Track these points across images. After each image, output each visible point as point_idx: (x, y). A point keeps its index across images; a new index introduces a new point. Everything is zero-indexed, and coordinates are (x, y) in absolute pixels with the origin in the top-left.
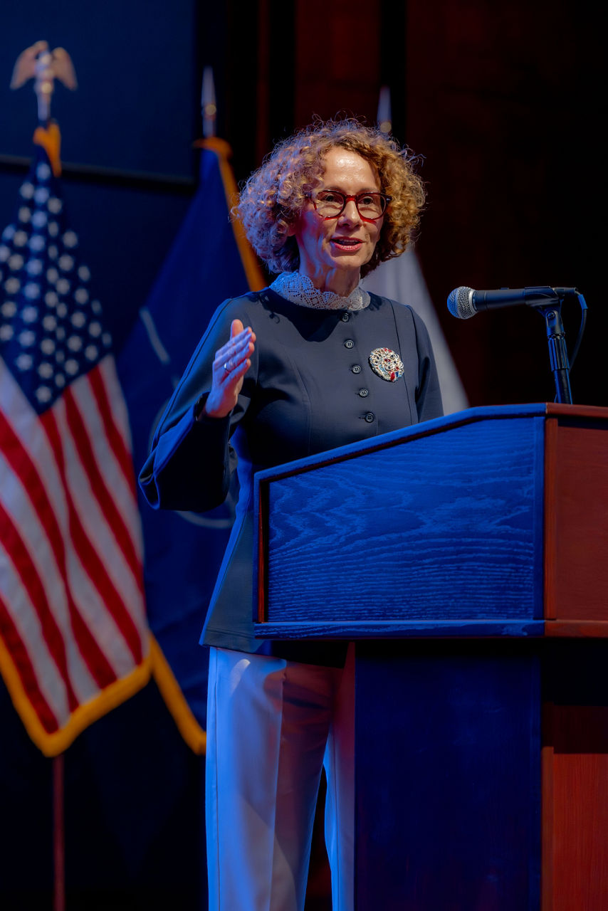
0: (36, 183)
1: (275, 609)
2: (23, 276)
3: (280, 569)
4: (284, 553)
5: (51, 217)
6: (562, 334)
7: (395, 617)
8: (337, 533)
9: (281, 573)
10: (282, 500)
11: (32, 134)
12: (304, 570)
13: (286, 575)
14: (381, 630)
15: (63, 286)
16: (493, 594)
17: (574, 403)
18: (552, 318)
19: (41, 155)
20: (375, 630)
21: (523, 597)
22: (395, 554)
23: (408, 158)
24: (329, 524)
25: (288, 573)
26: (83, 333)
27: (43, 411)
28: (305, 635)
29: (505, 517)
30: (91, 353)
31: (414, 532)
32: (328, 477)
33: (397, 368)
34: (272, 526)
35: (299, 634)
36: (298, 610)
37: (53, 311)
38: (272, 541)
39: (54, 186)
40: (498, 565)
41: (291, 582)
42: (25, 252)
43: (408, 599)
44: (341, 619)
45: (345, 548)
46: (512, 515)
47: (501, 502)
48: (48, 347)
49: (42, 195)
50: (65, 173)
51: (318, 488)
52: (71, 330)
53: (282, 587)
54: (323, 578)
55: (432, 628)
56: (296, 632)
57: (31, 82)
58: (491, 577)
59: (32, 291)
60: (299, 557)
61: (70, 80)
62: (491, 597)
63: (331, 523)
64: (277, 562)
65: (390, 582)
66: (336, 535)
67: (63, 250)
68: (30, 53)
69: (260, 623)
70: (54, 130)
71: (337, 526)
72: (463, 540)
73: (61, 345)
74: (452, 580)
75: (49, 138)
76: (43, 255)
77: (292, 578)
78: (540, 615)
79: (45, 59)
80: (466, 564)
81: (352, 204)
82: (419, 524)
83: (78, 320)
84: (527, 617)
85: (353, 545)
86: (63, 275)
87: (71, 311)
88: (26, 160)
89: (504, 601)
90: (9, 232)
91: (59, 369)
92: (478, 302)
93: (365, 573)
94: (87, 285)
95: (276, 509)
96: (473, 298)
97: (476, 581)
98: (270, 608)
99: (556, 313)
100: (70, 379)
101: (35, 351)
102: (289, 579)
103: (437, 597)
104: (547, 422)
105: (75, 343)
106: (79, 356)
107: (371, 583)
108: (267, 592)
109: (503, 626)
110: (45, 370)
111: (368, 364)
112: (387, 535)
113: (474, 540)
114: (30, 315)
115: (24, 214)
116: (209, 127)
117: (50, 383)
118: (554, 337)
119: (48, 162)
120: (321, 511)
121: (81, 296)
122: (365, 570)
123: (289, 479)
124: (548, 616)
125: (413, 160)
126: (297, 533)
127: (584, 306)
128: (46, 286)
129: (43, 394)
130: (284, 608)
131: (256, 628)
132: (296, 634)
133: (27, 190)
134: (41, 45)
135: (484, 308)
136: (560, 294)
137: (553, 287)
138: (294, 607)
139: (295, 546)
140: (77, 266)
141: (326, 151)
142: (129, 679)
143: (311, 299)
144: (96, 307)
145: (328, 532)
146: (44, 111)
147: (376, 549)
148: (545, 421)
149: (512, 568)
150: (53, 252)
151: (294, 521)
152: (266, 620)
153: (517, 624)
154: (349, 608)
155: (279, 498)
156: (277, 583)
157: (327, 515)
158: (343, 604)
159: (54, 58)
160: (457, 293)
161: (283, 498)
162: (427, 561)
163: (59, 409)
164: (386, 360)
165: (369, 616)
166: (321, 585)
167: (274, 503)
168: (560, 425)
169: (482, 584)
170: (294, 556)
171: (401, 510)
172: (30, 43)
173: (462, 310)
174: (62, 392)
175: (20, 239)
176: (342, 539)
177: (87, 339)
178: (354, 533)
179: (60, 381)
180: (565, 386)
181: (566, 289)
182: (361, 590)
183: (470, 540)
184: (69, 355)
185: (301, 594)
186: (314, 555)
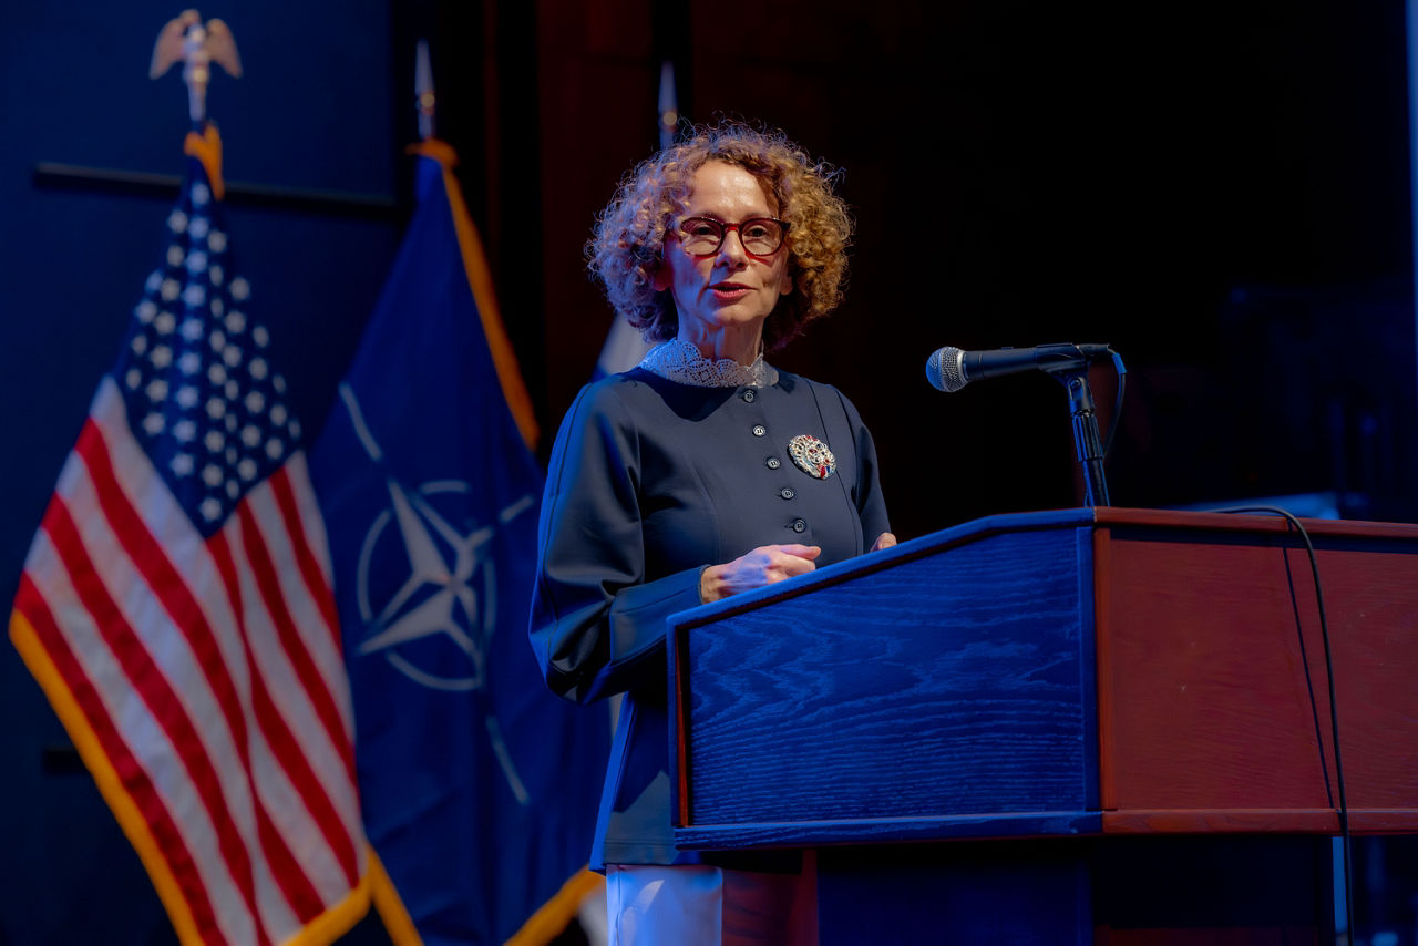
0: (190, 211)
1: (703, 807)
2: (176, 343)
3: (709, 751)
4: (715, 728)
5: (214, 259)
6: (1092, 410)
7: (881, 813)
8: (791, 697)
9: (712, 756)
10: (709, 654)
11: (182, 140)
12: (746, 750)
13: (718, 758)
14: (862, 832)
15: (233, 356)
16: (1023, 777)
17: (1112, 505)
18: (1077, 389)
19: (197, 170)
20: (854, 833)
21: (1068, 779)
22: (880, 724)
23: (824, 175)
24: (779, 686)
25: (721, 755)
26: (262, 420)
27: (210, 533)
28: (750, 843)
29: (1038, 669)
30: (274, 449)
31: (905, 693)
32: (776, 619)
33: (827, 461)
34: (695, 691)
35: (740, 841)
36: (738, 808)
37: (220, 391)
38: (695, 712)
39: (216, 214)
40: (1030, 737)
41: (726, 768)
42: (178, 309)
43: (900, 788)
44: (801, 818)
45: (806, 719)
46: (1047, 666)
47: (1033, 647)
48: (214, 441)
49: (199, 228)
50: (230, 195)
51: (762, 635)
52: (245, 418)
53: (713, 776)
54: (773, 762)
55: (938, 826)
56: (737, 838)
57: (179, 67)
58: (1022, 753)
59: (190, 363)
60: (738, 733)
61: (233, 66)
62: (1022, 780)
63: (783, 684)
64: (704, 741)
65: (873, 764)
66: (790, 700)
67: (231, 304)
68: (175, 27)
69: (682, 827)
70: (213, 134)
71: (792, 688)
72: (978, 701)
73: (233, 440)
74: (963, 758)
75: (206, 147)
76: (203, 312)
77: (727, 763)
78: (1096, 802)
79: (197, 35)
80: (983, 735)
81: (733, 235)
82: (912, 681)
83: (255, 402)
84: (1077, 806)
85: (816, 714)
86: (232, 339)
87: (244, 392)
88: (174, 179)
89: (1040, 786)
90: (154, 281)
91: (230, 472)
92: (969, 367)
93: (835, 753)
94: (265, 353)
95: (701, 667)
96: (963, 362)
97: (998, 760)
98: (696, 806)
99: (1082, 379)
100: (245, 487)
101: (197, 448)
102: (722, 764)
103: (942, 783)
104: (1096, 533)
105: (251, 436)
106: (258, 454)
107: (844, 766)
108: (690, 784)
109: (1043, 820)
110: (212, 475)
111: (787, 457)
112: (866, 699)
113: (995, 701)
114: (188, 397)
115: (175, 256)
116: (426, 126)
117: (219, 493)
118: (1081, 414)
119: (207, 181)
120: (767, 666)
121: (258, 369)
122: (835, 749)
123: (718, 623)
124: (1107, 807)
125: (834, 178)
126: (733, 700)
127: (1122, 368)
128: (209, 357)
129: (211, 509)
130: (716, 805)
131: (677, 835)
132: (735, 842)
133: (177, 221)
134: (190, 16)
135: (979, 376)
136: (1087, 355)
137: (1076, 343)
138: (730, 804)
139: (733, 716)
140: (250, 326)
141: (697, 167)
142: (342, 908)
143: (700, 374)
144: (279, 384)
145: (778, 697)
146: (197, 109)
147: (851, 718)
148: (1093, 531)
149: (1050, 739)
150: (217, 307)
151: (725, 682)
152: (691, 823)
153: (1061, 817)
154: (813, 803)
155: (704, 651)
156: (705, 770)
157: (776, 673)
158: (804, 796)
159: (208, 34)
160: (941, 355)
161: (710, 651)
162: (926, 733)
163: (233, 530)
164: (811, 451)
165: (843, 813)
166: (771, 772)
167: (697, 658)
168: (1113, 537)
169: (1008, 763)
170: (729, 732)
171: (885, 663)
172: (175, 14)
173: (947, 379)
174: (236, 505)
175: (170, 290)
176: (800, 706)
177: (268, 430)
178: (817, 697)
179: (233, 489)
180: (1100, 482)
181: (1094, 346)
182: (830, 776)
183: (988, 702)
184: (244, 452)
185: (741, 785)
186: (758, 729)
